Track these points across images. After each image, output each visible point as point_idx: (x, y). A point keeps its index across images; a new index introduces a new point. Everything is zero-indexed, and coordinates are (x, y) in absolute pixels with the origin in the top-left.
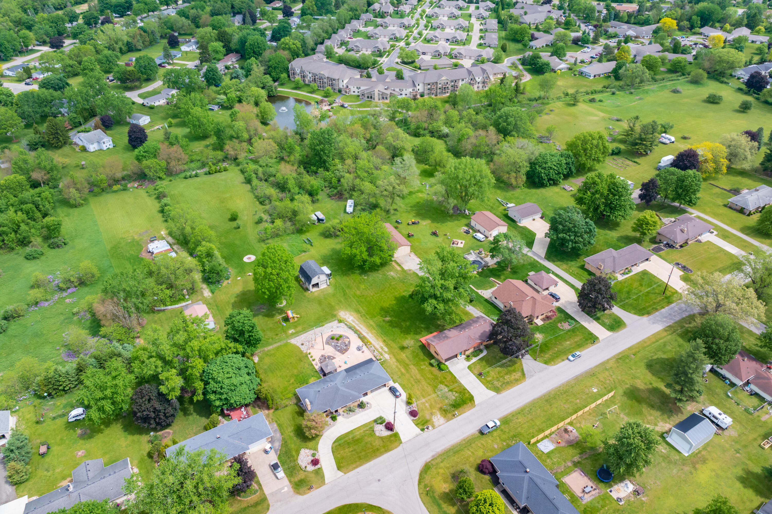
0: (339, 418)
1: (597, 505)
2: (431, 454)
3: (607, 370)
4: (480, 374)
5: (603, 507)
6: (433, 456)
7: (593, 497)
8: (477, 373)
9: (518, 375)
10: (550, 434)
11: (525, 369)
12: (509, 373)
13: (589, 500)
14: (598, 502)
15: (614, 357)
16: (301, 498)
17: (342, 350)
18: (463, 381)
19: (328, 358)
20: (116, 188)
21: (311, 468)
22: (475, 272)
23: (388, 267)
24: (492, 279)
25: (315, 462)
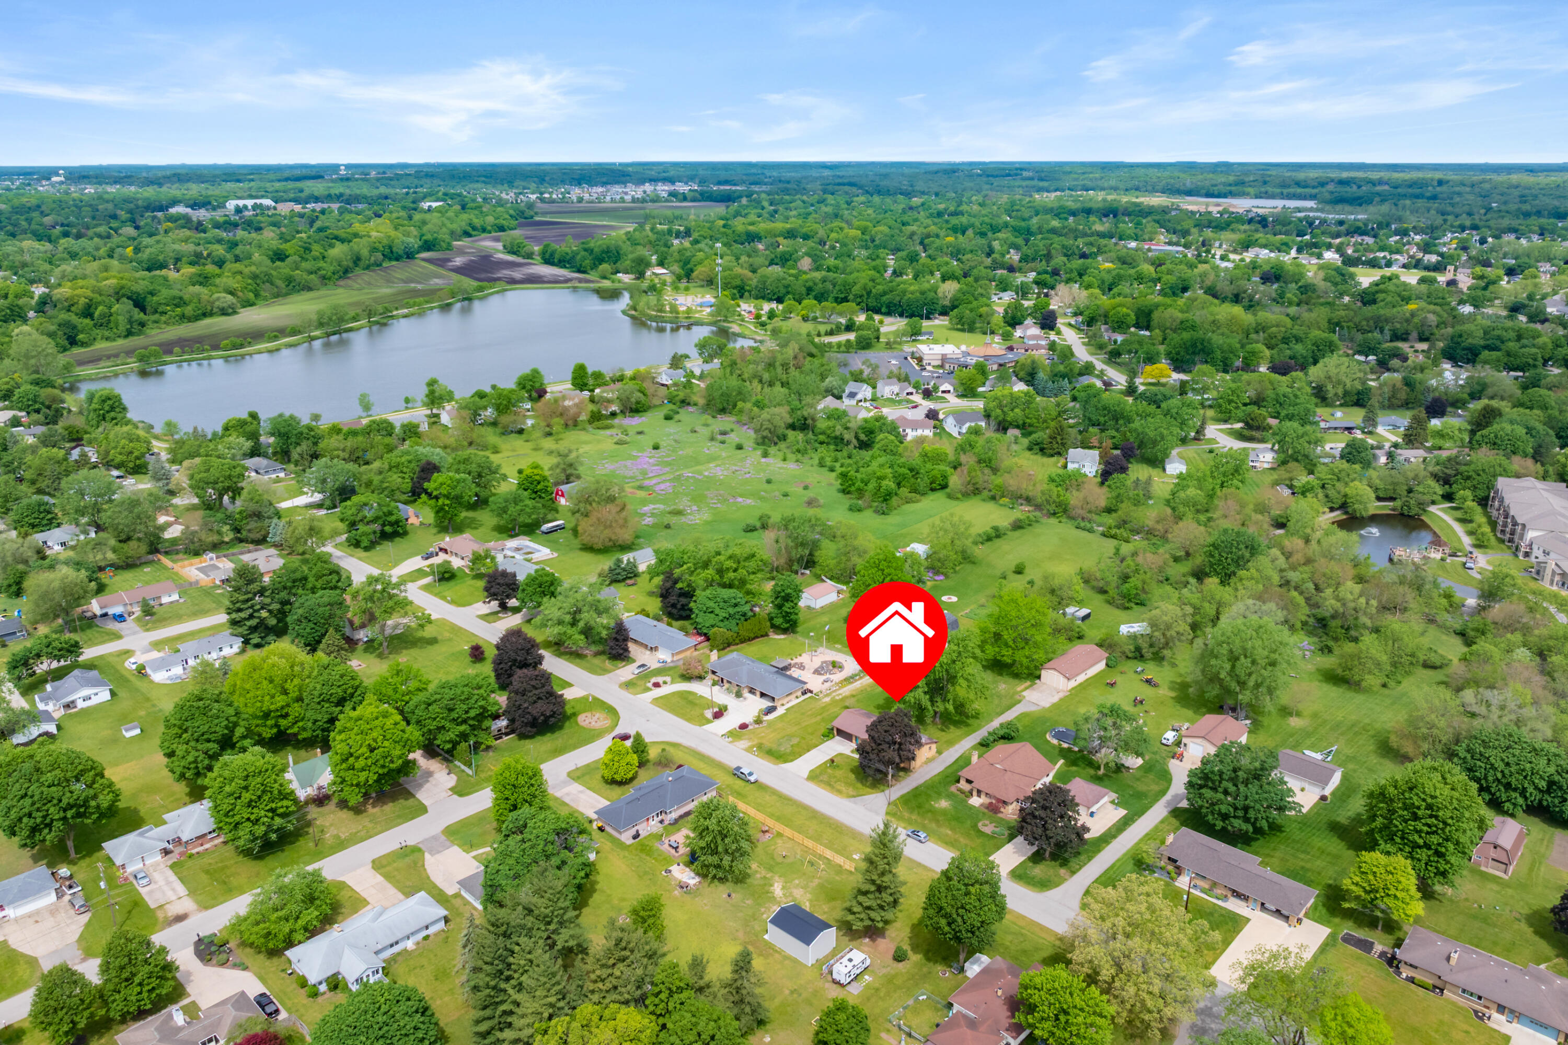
0: (717, 687)
1: (657, 853)
2: (693, 745)
4: (832, 762)
5: (655, 859)
6: (690, 747)
7: (667, 850)
8: (835, 760)
11: (863, 797)
13: (662, 847)
14: (660, 855)
16: (616, 687)
17: (817, 672)
18: (813, 752)
19: (801, 667)
20: (1005, 500)
21: (650, 685)
22: (1065, 745)
23: (1016, 681)
24: (1062, 761)
25: (657, 685)
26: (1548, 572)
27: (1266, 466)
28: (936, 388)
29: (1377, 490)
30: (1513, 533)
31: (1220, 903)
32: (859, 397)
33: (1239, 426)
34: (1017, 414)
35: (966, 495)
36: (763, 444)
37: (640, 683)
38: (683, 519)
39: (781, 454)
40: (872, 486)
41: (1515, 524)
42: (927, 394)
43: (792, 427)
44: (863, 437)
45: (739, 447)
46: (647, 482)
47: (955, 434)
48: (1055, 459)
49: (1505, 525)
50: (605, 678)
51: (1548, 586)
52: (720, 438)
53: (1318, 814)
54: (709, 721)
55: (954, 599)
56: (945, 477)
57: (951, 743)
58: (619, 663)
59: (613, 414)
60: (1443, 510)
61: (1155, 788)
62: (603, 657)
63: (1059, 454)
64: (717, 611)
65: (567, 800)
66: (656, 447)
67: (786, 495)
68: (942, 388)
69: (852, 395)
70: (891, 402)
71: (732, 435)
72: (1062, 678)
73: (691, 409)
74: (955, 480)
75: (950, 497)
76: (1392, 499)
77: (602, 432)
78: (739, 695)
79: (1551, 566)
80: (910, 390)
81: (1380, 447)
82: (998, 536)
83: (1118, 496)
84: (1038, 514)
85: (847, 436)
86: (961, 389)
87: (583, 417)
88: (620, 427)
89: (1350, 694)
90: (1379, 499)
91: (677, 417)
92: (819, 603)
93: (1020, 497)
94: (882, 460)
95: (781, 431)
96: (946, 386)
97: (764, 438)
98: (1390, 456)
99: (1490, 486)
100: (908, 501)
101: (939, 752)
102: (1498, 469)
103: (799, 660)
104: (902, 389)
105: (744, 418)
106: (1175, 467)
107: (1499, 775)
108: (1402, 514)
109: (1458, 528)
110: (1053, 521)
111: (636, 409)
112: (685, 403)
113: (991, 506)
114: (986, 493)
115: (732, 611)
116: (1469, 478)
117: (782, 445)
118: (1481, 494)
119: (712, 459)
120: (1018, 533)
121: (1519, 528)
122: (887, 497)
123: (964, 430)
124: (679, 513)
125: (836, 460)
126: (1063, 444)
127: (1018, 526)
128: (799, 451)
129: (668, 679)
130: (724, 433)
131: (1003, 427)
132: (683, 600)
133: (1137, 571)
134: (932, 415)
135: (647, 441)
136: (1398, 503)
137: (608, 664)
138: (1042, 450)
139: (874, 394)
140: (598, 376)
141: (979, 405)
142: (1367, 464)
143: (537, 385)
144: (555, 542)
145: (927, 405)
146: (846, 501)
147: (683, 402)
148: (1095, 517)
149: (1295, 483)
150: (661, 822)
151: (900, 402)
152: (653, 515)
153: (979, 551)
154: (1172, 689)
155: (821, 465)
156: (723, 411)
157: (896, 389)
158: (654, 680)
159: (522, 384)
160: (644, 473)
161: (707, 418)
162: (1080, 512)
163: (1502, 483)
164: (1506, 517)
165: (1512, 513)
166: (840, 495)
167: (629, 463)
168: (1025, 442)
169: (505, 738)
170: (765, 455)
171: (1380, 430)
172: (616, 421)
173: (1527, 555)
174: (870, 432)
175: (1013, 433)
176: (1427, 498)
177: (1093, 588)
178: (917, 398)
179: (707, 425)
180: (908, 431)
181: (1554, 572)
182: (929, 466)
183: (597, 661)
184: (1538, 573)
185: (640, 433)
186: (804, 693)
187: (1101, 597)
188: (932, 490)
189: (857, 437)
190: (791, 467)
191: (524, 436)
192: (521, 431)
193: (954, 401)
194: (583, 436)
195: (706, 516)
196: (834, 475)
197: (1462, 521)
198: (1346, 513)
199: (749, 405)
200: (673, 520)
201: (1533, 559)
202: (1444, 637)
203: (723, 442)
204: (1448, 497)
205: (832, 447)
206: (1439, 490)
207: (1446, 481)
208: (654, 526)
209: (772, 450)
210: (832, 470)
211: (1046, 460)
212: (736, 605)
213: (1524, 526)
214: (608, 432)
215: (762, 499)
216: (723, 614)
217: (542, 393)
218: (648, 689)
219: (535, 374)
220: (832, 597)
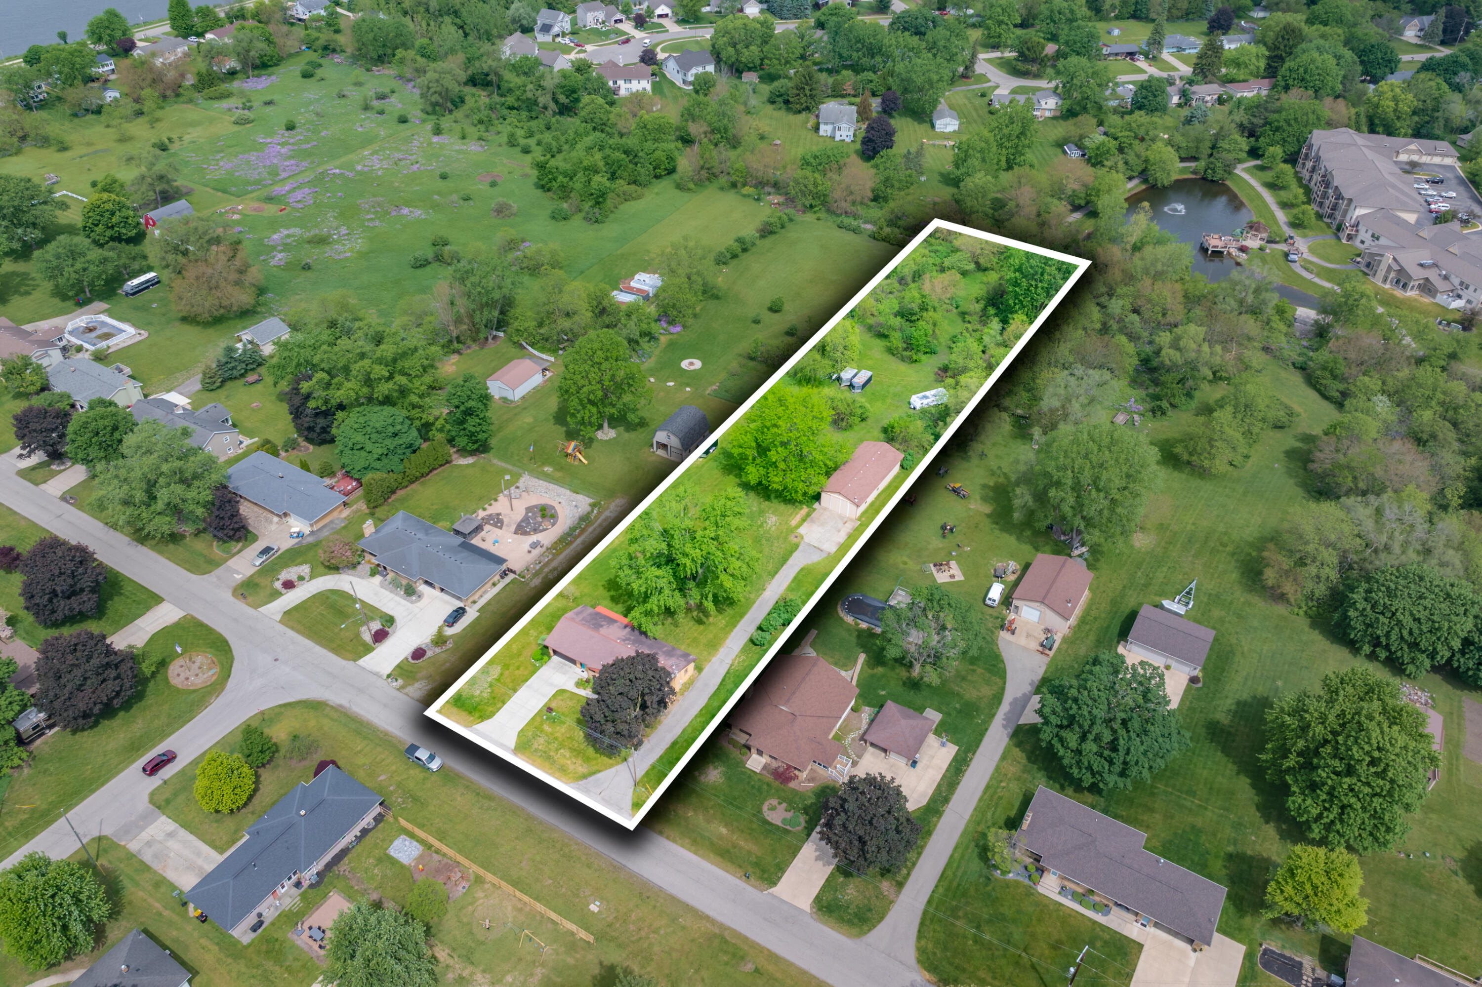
0: (378, 579)
1: (290, 957)
2: (344, 702)
3: (674, 920)
4: (550, 710)
5: (289, 969)
6: (341, 706)
7: (306, 948)
8: (553, 705)
9: (582, 769)
10: (437, 852)
11: (599, 775)
12: (577, 753)
13: (299, 942)
14: (296, 959)
15: (722, 926)
16: (228, 595)
17: (521, 530)
18: (522, 693)
19: (497, 521)
20: (747, 190)
21: (278, 585)
22: (864, 625)
23: (789, 508)
24: (862, 657)
25: (289, 585)
26: (1383, 268)
27: (1048, 114)
28: (650, 13)
29: (1178, 149)
30: (1334, 208)
31: (1099, 918)
32: (556, 30)
33: (1010, 54)
34: (752, 53)
35: (700, 184)
36: (434, 112)
37: (263, 581)
38: (327, 251)
39: (457, 128)
40: (578, 184)
41: (1339, 196)
42: (640, 22)
43: (473, 81)
44: (562, 99)
45: (403, 120)
46: (277, 188)
47: (679, 83)
48: (804, 115)
49: (1325, 196)
50: (212, 577)
51: (1380, 284)
52: (376, 104)
53: (1192, 709)
54: (368, 649)
55: (698, 364)
56: (671, 159)
57: (713, 645)
58: (236, 546)
59: (232, 73)
60: (1247, 170)
61: (987, 691)
62: (208, 537)
63: (808, 109)
64: (369, 446)
65: (147, 857)
66: (290, 127)
67: (467, 199)
68: (659, 11)
69: (546, 28)
70: (598, 35)
71: (394, 99)
72: (848, 503)
73: (337, 58)
74: (686, 162)
75: (679, 187)
76: (1194, 159)
77: (216, 104)
78: (410, 591)
79: (1388, 259)
80: (619, 16)
81: (1171, 83)
82: (745, 250)
83: (887, 179)
84: (791, 211)
85: (544, 99)
86: (681, 13)
87: (190, 80)
88: (242, 94)
89: (1195, 483)
90: (1182, 160)
91: (319, 73)
92: (518, 394)
93: (767, 183)
94: (589, 140)
95: (455, 88)
96: (662, 9)
97: (437, 104)
98: (1183, 94)
99: (1302, 140)
100: (628, 198)
101: (699, 669)
102: (1312, 117)
103: (492, 510)
104: (608, 16)
105: (408, 72)
106: (947, 124)
107: (1405, 633)
108: (1204, 179)
109: (1267, 196)
110: (809, 217)
111: (263, 65)
112: (328, 49)
113: (731, 198)
114: (723, 180)
115: (391, 443)
116: (1278, 129)
117: (459, 114)
118: (1291, 149)
119: (367, 141)
120: (768, 242)
121: (1343, 205)
122: (599, 198)
123: (690, 78)
124: (321, 241)
125: (531, 135)
126: (812, 97)
127: (767, 231)
128: (481, 122)
129: (305, 570)
130: (382, 97)
131: (737, 70)
132: (322, 422)
133: (924, 308)
134: (648, 57)
135: (277, 116)
136: (1201, 165)
137: (217, 550)
138: (787, 102)
139: (574, 23)
140: (205, 13)
141: (706, 33)
142: (1162, 109)
143: (118, 34)
144: (144, 308)
145: (642, 38)
146: (548, 203)
147: (326, 48)
148: (861, 210)
149: (1087, 142)
150: (298, 884)
151: (606, 35)
152: (286, 247)
153: (722, 278)
154: (985, 499)
155: (512, 143)
156: (381, 60)
157: (601, 16)
158: (284, 575)
159: (97, 33)
160: (274, 173)
161: (358, 73)
162: (844, 205)
163: (1319, 138)
164: (1327, 185)
165: (1336, 183)
166: (539, 192)
167: (253, 156)
168: (766, 89)
169: (50, 733)
170: (438, 131)
171: (1166, 55)
172: (236, 85)
173: (1350, 237)
174: (571, 92)
175: (750, 78)
176: (1231, 156)
177: (870, 328)
178: (627, 27)
179: (358, 84)
180: (621, 83)
181: (1390, 268)
182: (649, 145)
183: (200, 545)
184: (1368, 265)
185: (269, 103)
186: (504, 574)
187: (880, 344)
188: (657, 177)
189: (555, 100)
190: (473, 147)
191: (103, 118)
192: (98, 111)
193: (673, 28)
194: (190, 113)
195: (360, 244)
196: (528, 158)
197: (1272, 186)
198: (1146, 181)
199: (411, 53)
200: (312, 255)
201: (1357, 243)
202: (1283, 374)
203: (381, 113)
204: (1254, 153)
205: (524, 114)
206: (1244, 144)
207: (1251, 133)
208: (288, 267)
209: (446, 122)
210: (526, 151)
211: (792, 118)
212: (395, 435)
213: (1350, 201)
214: (225, 104)
215: (435, 206)
216: (378, 451)
217: (126, 47)
218: (276, 595)
219: (113, 15)
220: (537, 379)
